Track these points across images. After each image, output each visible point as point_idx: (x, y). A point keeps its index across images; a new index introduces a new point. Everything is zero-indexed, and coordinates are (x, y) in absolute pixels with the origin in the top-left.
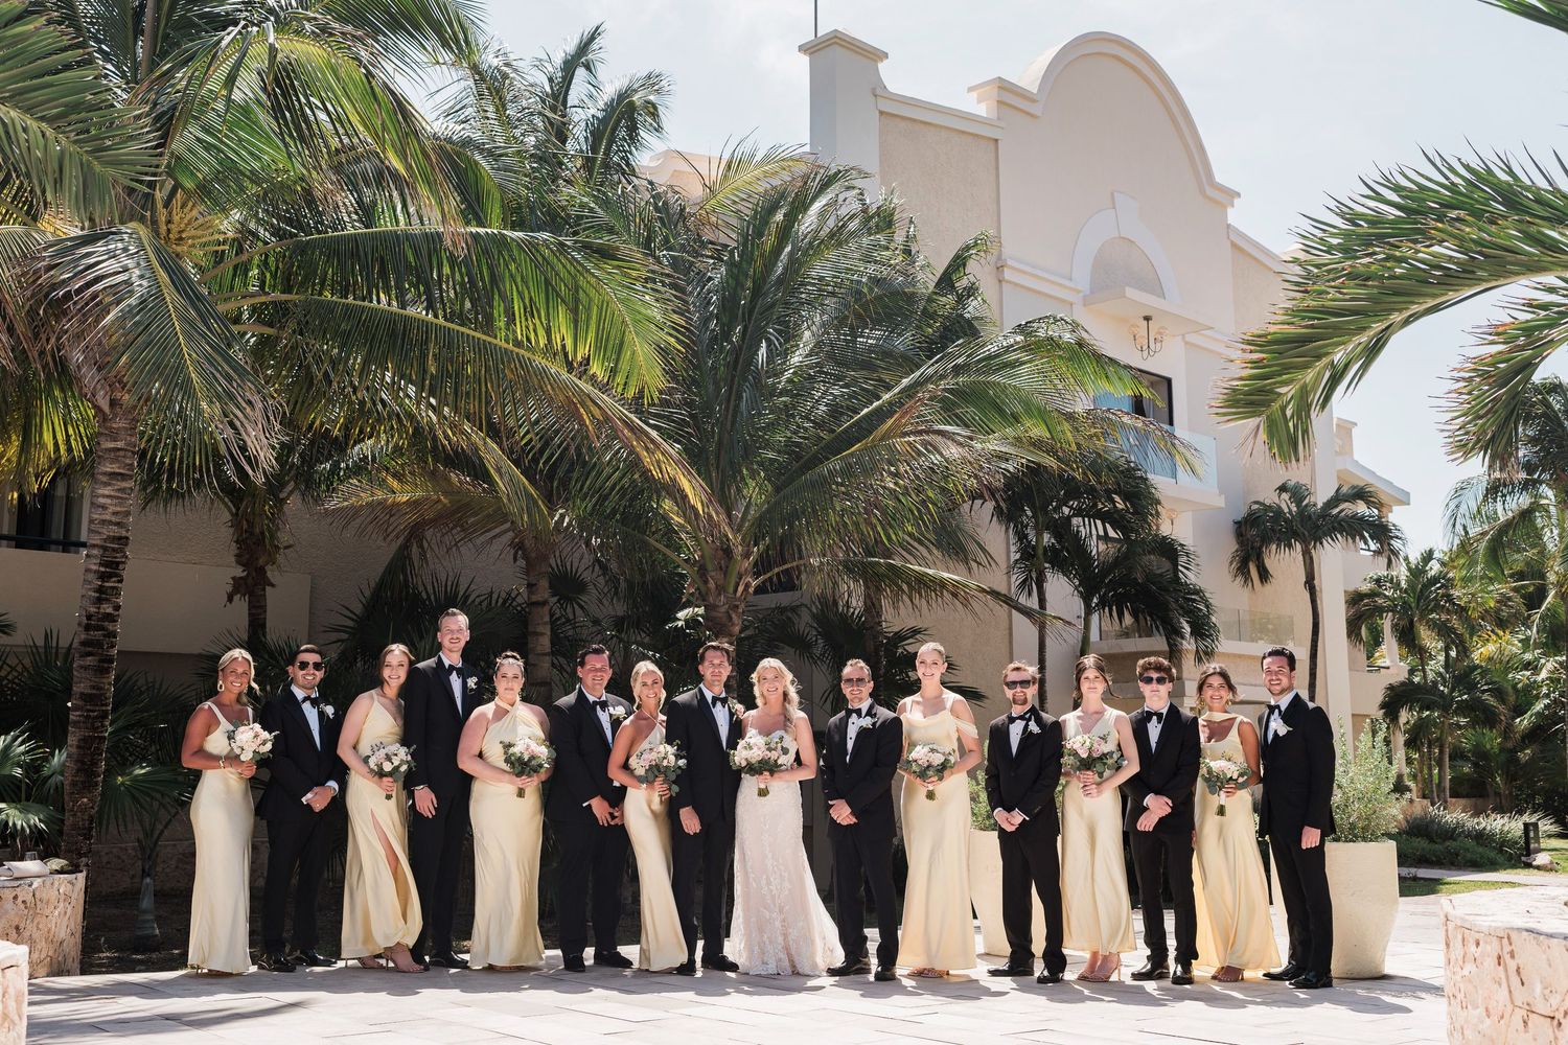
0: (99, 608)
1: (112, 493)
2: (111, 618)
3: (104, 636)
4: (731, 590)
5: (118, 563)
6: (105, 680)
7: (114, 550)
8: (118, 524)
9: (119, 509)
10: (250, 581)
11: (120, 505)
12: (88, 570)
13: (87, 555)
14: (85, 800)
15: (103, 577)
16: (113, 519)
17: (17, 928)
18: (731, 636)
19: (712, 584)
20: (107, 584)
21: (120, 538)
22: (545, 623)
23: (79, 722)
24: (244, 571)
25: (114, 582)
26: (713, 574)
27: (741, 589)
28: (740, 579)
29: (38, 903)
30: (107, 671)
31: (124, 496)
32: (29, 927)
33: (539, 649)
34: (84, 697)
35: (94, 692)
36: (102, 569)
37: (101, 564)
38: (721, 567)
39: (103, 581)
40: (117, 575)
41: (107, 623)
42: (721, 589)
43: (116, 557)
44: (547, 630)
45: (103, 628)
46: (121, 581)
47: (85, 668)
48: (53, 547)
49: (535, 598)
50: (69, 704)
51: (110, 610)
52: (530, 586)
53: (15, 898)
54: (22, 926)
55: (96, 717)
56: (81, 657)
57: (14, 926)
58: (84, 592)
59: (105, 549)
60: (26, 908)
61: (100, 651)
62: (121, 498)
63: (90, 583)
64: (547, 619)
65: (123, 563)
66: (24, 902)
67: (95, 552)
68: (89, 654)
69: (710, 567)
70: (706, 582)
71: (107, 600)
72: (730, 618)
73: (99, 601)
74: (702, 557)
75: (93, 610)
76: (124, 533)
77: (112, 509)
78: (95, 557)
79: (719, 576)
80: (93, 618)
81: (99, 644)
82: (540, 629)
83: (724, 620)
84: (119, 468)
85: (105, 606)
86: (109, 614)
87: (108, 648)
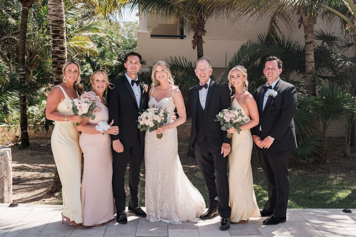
1: (51, 3)
3: (58, 59)
5: (58, 31)
7: (56, 26)
8: (55, 15)
9: (54, 9)
16: (53, 13)
20: (55, 39)
21: (57, 21)
25: (58, 38)
31: (56, 4)
35: (57, 81)
36: (53, 34)
37: (52, 32)
39: (54, 38)
45: (57, 57)
51: (58, 50)
59: (52, 25)
61: (57, 65)
62: (55, 5)
71: (56, 46)
76: (59, 19)
77: (52, 9)
80: (54, 53)
85: (56, 48)
86: (58, 51)
87: (60, 64)
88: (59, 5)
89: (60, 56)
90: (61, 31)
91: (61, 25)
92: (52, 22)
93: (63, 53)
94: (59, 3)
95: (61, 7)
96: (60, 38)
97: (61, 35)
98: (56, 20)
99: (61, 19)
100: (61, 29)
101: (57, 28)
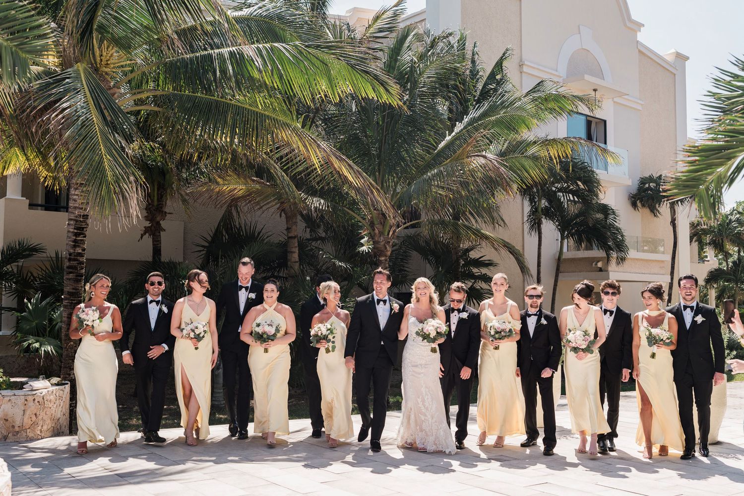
0: (75, 250)
2: (81, 255)
3: (78, 264)
4: (386, 234)
5: (83, 228)
6: (80, 285)
7: (81, 221)
8: (82, 208)
9: (82, 201)
10: (153, 228)
12: (69, 232)
13: (68, 224)
14: (72, 343)
15: (76, 235)
16: (80, 206)
17: (36, 415)
18: (386, 256)
19: (377, 231)
20: (78, 238)
21: (84, 216)
22: (296, 247)
23: (67, 306)
24: (150, 223)
25: (82, 237)
26: (377, 226)
27: (391, 233)
28: (391, 228)
29: (46, 402)
30: (80, 281)
32: (41, 414)
33: (293, 260)
34: (70, 294)
35: (74, 291)
36: (76, 231)
37: (75, 229)
38: (381, 223)
39: (76, 237)
40: (83, 234)
41: (79, 257)
42: (381, 233)
43: (82, 225)
44: (297, 250)
45: (77, 260)
46: (85, 237)
47: (69, 279)
48: (62, 209)
49: (290, 235)
50: (63, 297)
51: (80, 251)
52: (288, 229)
53: (34, 400)
54: (38, 413)
56: (67, 274)
57: (34, 413)
58: (67, 242)
59: (77, 221)
60: (39, 405)
61: (76, 271)
62: (83, 195)
63: (70, 237)
64: (296, 245)
65: (87, 228)
66: (38, 402)
67: (72, 222)
68: (71, 273)
69: (376, 222)
70: (374, 230)
71: (78, 246)
72: (386, 248)
73: (75, 247)
74: (372, 217)
75: (72, 251)
76: (86, 213)
77: (79, 201)
78: (72, 225)
79: (380, 227)
80: (72, 255)
81: (75, 268)
82: (293, 250)
83: (383, 249)
85: (78, 249)
86: (80, 253)
87: (80, 269)
90: (85, 227)
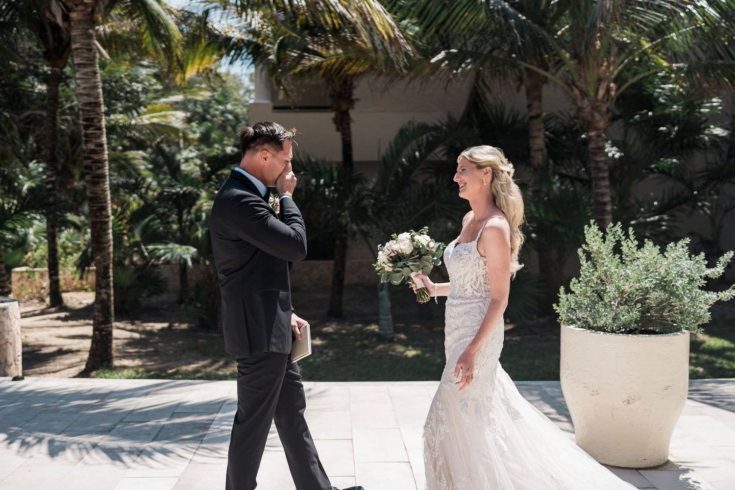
3: (92, 162)
4: (593, 94)
5: (92, 119)
6: (98, 189)
7: (88, 111)
8: (87, 95)
9: (85, 85)
11: (86, 83)
16: (84, 92)
20: (89, 132)
21: (90, 104)
22: (539, 130)
25: (93, 130)
33: (536, 147)
36: (85, 123)
43: (90, 115)
49: (531, 113)
51: (93, 147)
52: (528, 106)
55: (96, 210)
59: (83, 110)
64: (540, 127)
71: (90, 141)
76: (92, 100)
82: (536, 133)
84: (81, 60)
85: (90, 145)
86: (93, 150)
87: (96, 169)
88: (92, 79)
89: (95, 157)
90: (96, 118)
91: (97, 109)
92: (82, 105)
93: (100, 152)
94: (92, 76)
95: (96, 82)
96: (96, 129)
97: (98, 124)
98: (88, 101)
99: (96, 101)
100: (97, 116)
101: (92, 114)
